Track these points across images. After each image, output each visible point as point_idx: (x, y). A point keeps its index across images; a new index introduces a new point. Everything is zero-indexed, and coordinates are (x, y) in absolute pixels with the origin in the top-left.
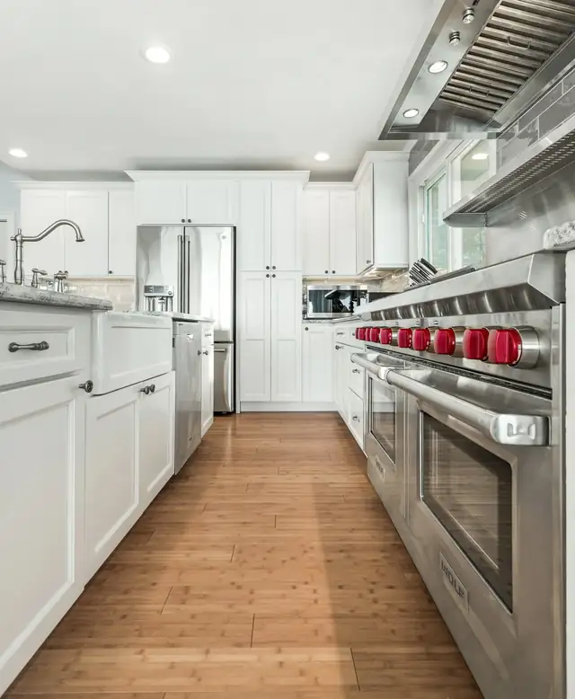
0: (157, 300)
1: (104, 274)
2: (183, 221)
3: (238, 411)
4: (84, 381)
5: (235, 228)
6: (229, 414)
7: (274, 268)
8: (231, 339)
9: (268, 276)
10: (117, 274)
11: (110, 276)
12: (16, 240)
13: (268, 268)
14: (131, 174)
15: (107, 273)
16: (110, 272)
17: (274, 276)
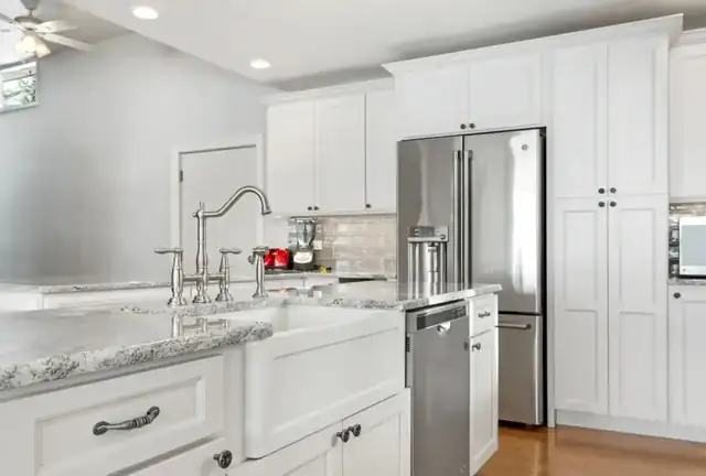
0: (427, 248)
1: (361, 209)
2: (463, 127)
3: (551, 424)
4: (219, 451)
5: (543, 130)
6: (534, 428)
7: (613, 190)
8: (537, 310)
9: (601, 205)
10: (377, 207)
11: (369, 211)
12: (197, 216)
13: (602, 191)
14: (390, 67)
15: (364, 206)
16: (368, 206)
17: (613, 204)
